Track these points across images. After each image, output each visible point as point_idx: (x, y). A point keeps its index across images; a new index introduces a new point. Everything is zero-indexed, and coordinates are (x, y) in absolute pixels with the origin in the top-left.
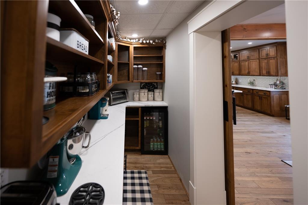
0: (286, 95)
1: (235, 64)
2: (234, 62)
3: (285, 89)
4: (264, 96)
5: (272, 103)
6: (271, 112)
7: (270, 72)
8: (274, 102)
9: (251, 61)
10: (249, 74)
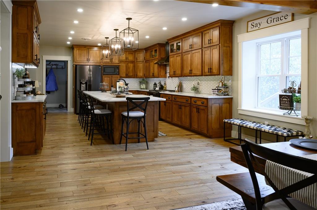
0: (228, 105)
1: (177, 58)
2: (177, 55)
3: (228, 95)
4: (202, 108)
5: (210, 117)
6: (208, 130)
7: (212, 69)
8: (213, 116)
9: (194, 52)
10: (191, 73)
